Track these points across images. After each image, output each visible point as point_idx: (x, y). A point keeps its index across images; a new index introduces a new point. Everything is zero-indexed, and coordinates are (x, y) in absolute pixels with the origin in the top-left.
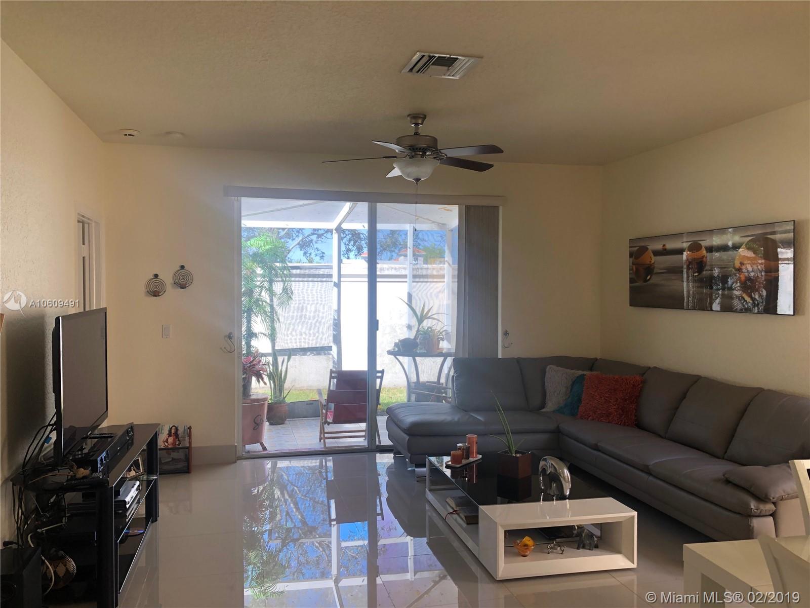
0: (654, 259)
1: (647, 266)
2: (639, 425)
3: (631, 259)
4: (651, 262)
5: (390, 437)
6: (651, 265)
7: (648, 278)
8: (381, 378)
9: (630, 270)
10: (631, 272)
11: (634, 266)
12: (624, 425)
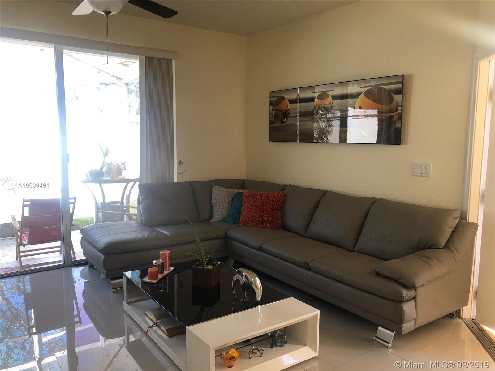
0: (290, 106)
1: (284, 111)
2: (285, 228)
3: (271, 106)
4: (287, 108)
5: (85, 253)
6: (287, 110)
7: (285, 120)
8: (74, 203)
9: (270, 115)
10: (271, 116)
11: (273, 112)
12: (275, 229)
